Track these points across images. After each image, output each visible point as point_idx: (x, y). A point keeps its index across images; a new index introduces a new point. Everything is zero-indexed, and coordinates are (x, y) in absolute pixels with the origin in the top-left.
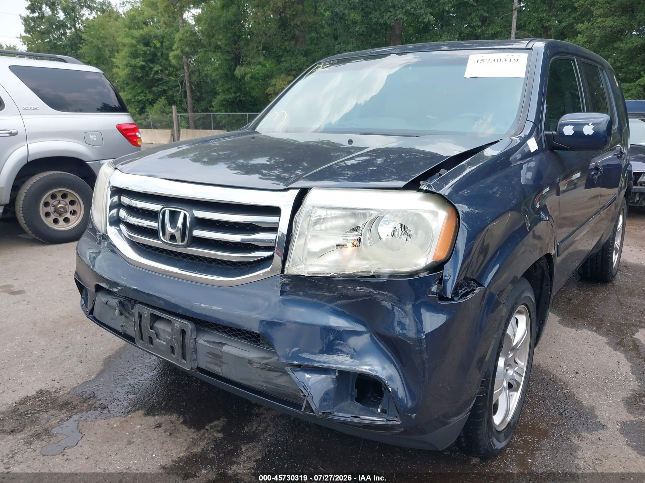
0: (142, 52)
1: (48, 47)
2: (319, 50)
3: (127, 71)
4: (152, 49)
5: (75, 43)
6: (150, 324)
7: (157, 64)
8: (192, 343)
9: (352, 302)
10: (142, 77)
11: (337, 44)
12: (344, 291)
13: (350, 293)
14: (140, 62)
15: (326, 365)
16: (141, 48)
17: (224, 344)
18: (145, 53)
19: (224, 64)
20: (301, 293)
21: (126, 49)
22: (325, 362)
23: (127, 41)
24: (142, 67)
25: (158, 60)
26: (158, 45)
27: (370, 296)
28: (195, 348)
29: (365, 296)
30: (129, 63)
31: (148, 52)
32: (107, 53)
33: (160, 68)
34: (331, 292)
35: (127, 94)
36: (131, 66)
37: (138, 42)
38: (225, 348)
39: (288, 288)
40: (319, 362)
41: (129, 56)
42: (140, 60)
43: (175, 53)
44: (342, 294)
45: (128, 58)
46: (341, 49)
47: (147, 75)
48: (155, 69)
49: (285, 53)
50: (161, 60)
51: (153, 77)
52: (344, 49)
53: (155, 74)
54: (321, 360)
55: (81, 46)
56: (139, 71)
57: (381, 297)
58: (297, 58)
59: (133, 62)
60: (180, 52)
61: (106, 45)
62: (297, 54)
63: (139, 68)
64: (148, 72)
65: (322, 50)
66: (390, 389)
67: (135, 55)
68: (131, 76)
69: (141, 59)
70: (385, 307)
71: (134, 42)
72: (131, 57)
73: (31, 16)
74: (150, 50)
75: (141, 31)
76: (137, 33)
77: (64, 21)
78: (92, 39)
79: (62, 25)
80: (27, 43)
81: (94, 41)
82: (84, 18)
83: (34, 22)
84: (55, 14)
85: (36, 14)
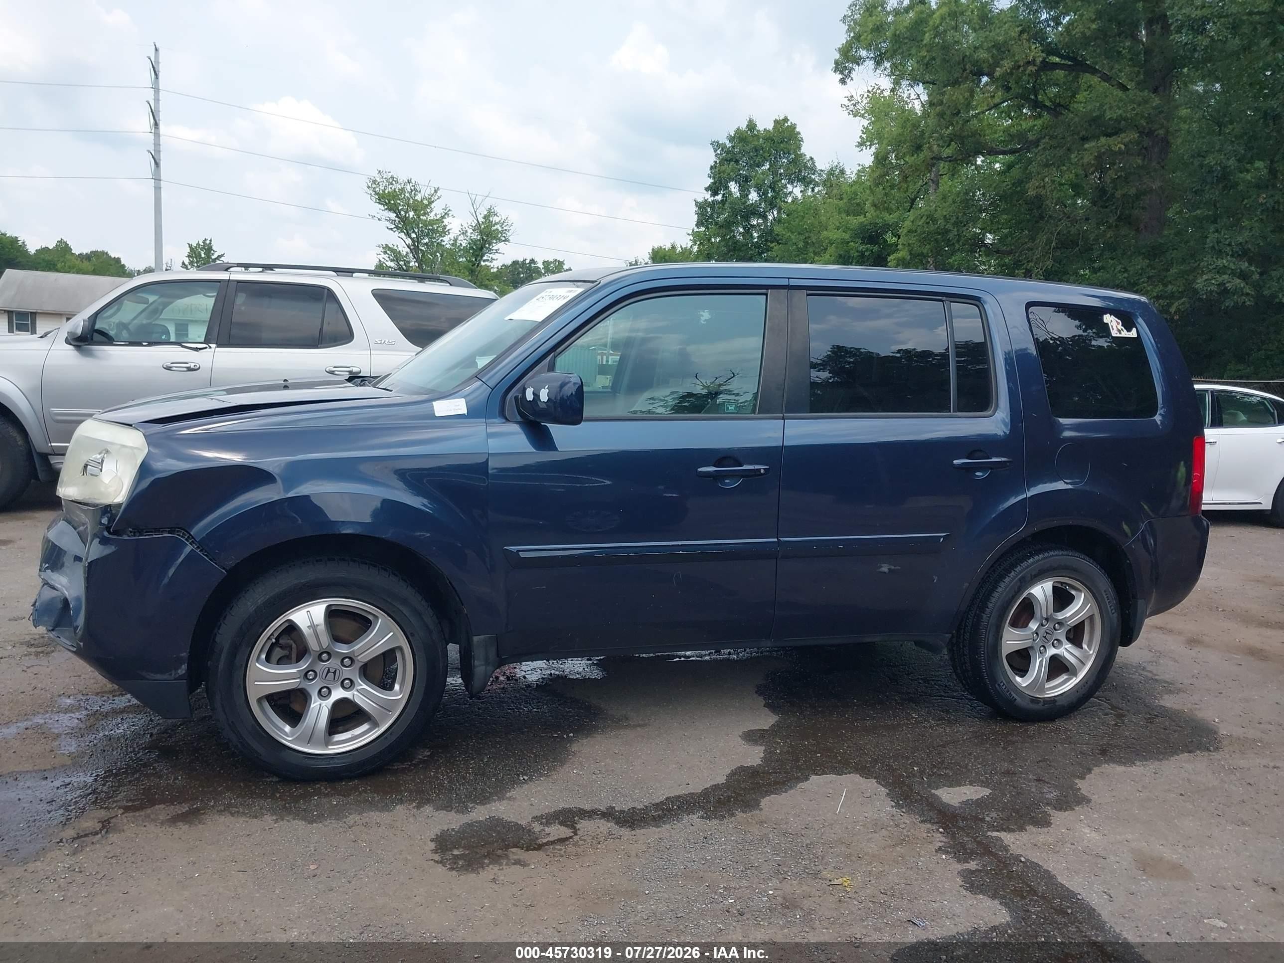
5: (766, 240)
26: (892, 240)
55: (772, 245)
73: (710, 200)
74: (872, 250)
75: (861, 219)
76: (855, 221)
77: (755, 206)
78: (789, 234)
79: (752, 211)
80: (698, 243)
81: (793, 237)
82: (790, 200)
83: (713, 208)
84: (745, 195)
85: (719, 198)
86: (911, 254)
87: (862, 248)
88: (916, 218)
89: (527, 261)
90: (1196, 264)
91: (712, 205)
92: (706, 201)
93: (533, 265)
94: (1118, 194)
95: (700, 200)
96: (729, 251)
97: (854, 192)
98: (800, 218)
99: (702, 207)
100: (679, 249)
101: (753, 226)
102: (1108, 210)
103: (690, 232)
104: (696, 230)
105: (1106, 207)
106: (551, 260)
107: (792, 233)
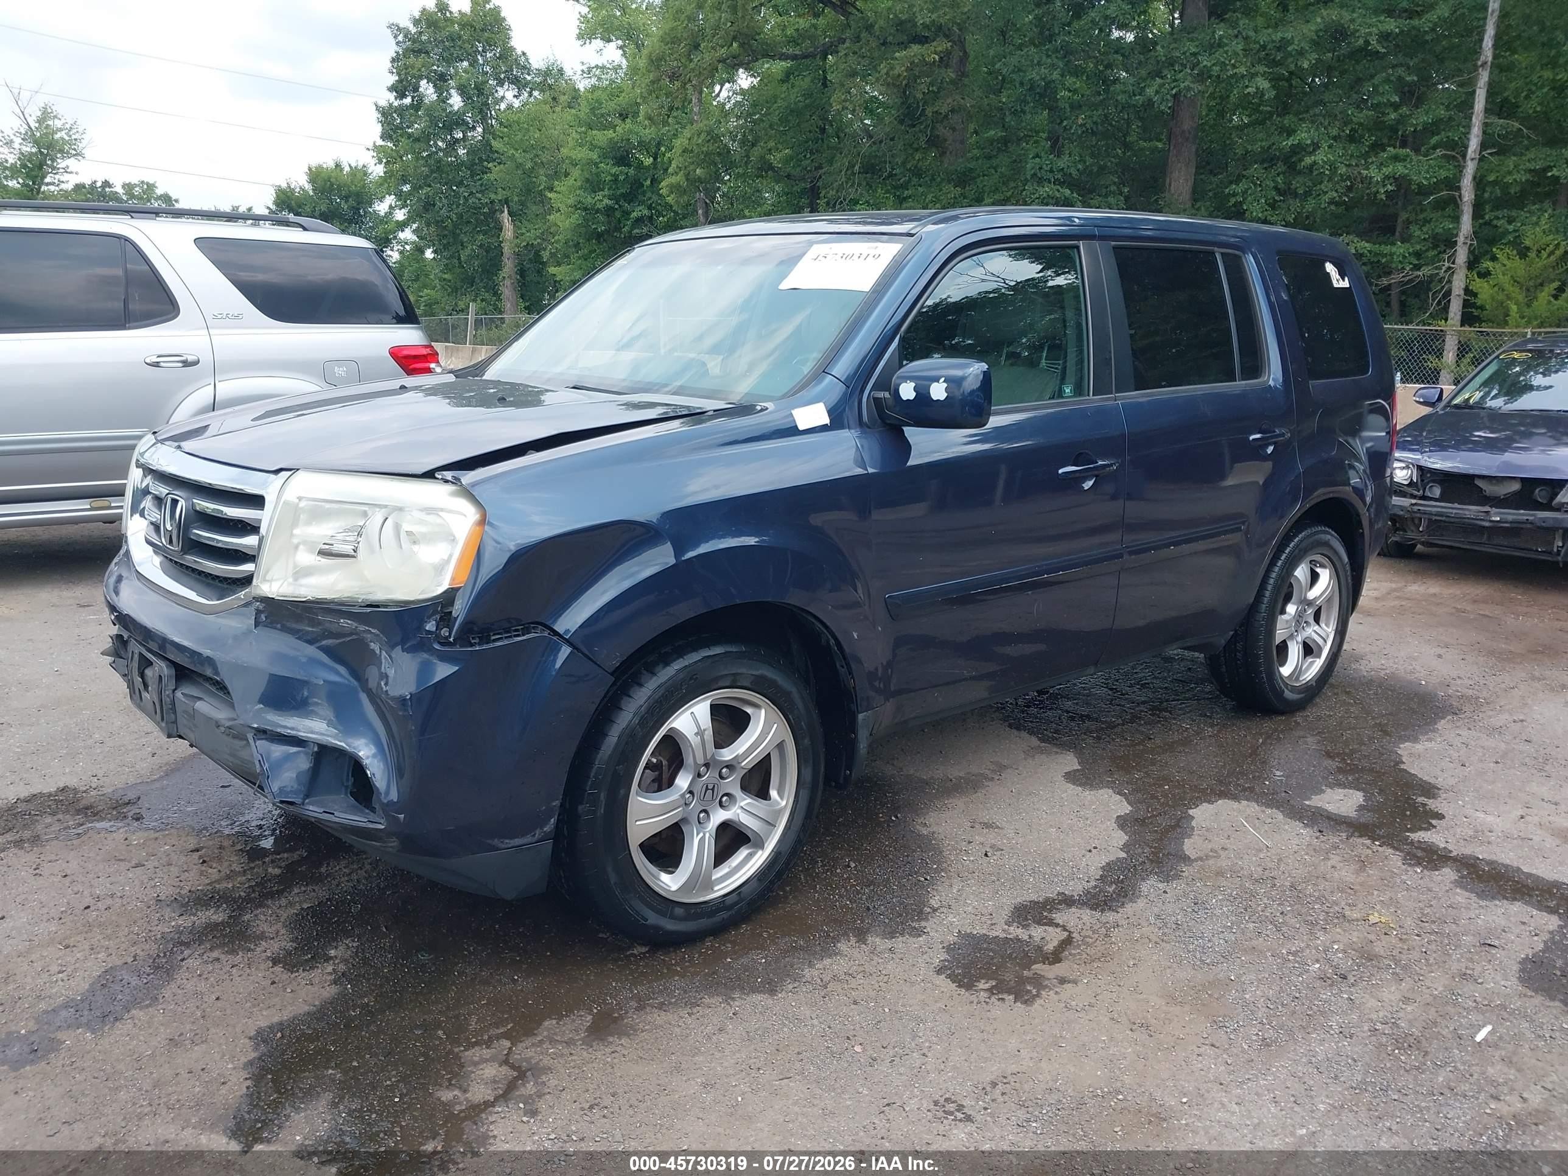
0: (609, 178)
1: (423, 169)
2: (993, 171)
3: (576, 218)
4: (632, 171)
5: (480, 159)
6: (139, 668)
7: (642, 203)
8: (168, 696)
9: (340, 643)
10: (607, 231)
11: (1033, 158)
12: (327, 625)
13: (333, 628)
14: (602, 200)
15: (293, 733)
16: (609, 169)
17: (200, 699)
18: (616, 180)
19: (785, 205)
20: (279, 626)
21: (576, 173)
22: (292, 729)
23: (582, 154)
24: (609, 211)
25: (644, 193)
26: (648, 161)
27: (356, 634)
28: (173, 703)
29: (351, 634)
30: (579, 202)
31: (622, 178)
32: (542, 180)
33: (646, 212)
34: (313, 627)
35: (573, 270)
36: (585, 209)
37: (604, 156)
38: (199, 705)
39: (263, 617)
40: (286, 727)
41: (581, 188)
42: (604, 196)
43: (673, 180)
44: (326, 630)
45: (578, 192)
46: (1041, 168)
47: (618, 229)
48: (634, 215)
49: (915, 180)
50: (649, 194)
51: (630, 232)
52: (1048, 168)
53: (633, 227)
54: (288, 725)
55: (490, 165)
56: (601, 218)
57: (369, 636)
58: (941, 190)
59: (589, 200)
60: (684, 179)
61: (542, 163)
62: (943, 180)
63: (602, 214)
64: (619, 221)
65: (999, 170)
66: (368, 772)
67: (593, 185)
68: (583, 230)
69: (606, 192)
70: (373, 650)
71: (594, 156)
72: (586, 189)
73: (396, 104)
74: (627, 174)
75: (610, 134)
76: (602, 137)
77: (460, 114)
78: (512, 151)
79: (456, 121)
80: (384, 160)
81: (517, 155)
82: (503, 106)
83: (401, 115)
84: (443, 100)
85: (408, 101)
86: (687, 180)
87: (615, 170)
88: (693, 134)
89: (99, 184)
90: (1010, 193)
91: (401, 111)
92: (391, 105)
93: (107, 189)
94: (929, 111)
95: (383, 103)
96: (432, 172)
97: (597, 100)
98: (524, 131)
99: (386, 113)
100: (347, 169)
101: (457, 141)
102: (917, 129)
103: (371, 146)
104: (380, 142)
105: (914, 126)
106: (134, 180)
107: (517, 150)
